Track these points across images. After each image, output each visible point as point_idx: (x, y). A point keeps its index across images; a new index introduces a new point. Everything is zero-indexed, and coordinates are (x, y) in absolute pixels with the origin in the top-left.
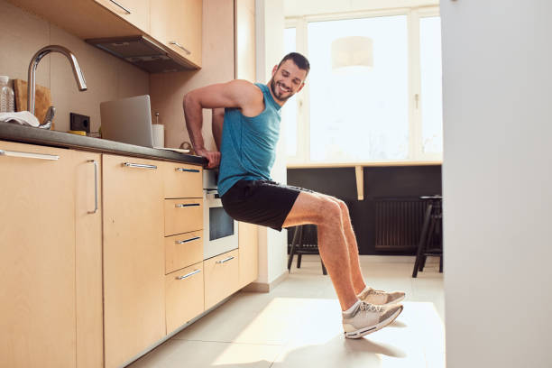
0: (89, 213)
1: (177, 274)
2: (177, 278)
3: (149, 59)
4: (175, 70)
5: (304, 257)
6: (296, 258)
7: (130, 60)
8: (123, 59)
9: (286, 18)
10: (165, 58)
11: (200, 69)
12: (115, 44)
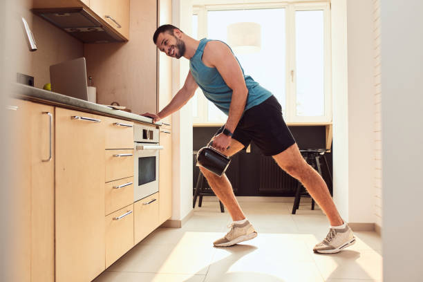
0: (43, 161)
1: (114, 215)
2: (114, 219)
3: (85, 30)
4: (106, 41)
5: (204, 198)
6: (198, 198)
7: (68, 30)
8: (62, 29)
9: (194, 6)
10: (100, 29)
11: (127, 41)
12: (57, 15)
